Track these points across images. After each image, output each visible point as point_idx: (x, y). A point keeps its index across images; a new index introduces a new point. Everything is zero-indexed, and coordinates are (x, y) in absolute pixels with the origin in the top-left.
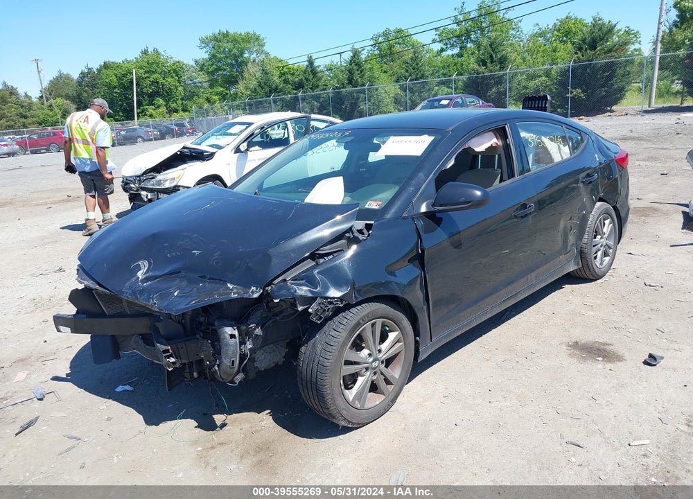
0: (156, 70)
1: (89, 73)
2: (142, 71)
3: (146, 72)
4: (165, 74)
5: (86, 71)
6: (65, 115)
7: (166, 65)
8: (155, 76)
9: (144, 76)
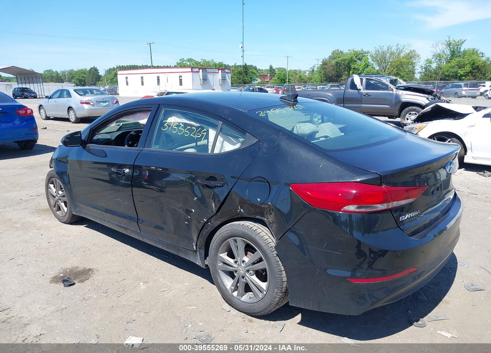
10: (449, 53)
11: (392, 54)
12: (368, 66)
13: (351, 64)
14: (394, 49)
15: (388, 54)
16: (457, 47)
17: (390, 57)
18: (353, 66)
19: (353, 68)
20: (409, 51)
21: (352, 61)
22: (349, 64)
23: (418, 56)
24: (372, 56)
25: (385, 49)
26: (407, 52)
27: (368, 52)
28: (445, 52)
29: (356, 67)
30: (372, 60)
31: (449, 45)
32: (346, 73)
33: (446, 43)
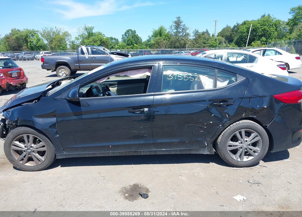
0: (266, 24)
1: (237, 26)
2: (259, 25)
3: (261, 25)
4: (270, 26)
5: (236, 25)
6: (220, 43)
7: (271, 22)
8: (265, 27)
9: (259, 27)
10: (87, 34)
11: (54, 33)
12: (39, 40)
13: (27, 39)
14: (54, 30)
15: (52, 33)
16: (91, 31)
17: (53, 35)
18: (29, 40)
19: (29, 41)
20: (64, 32)
21: (27, 36)
22: (26, 38)
23: (70, 35)
24: (41, 34)
25: (49, 29)
26: (63, 32)
27: (38, 31)
28: (85, 33)
29: (31, 41)
30: (42, 36)
31: (86, 29)
32: (25, 44)
33: (85, 28)
